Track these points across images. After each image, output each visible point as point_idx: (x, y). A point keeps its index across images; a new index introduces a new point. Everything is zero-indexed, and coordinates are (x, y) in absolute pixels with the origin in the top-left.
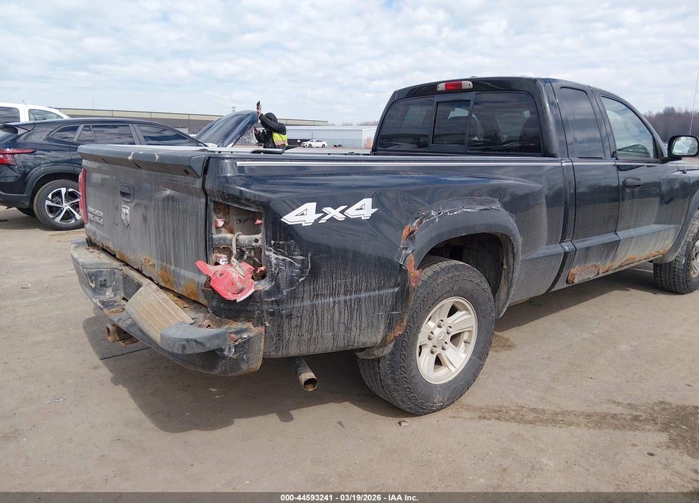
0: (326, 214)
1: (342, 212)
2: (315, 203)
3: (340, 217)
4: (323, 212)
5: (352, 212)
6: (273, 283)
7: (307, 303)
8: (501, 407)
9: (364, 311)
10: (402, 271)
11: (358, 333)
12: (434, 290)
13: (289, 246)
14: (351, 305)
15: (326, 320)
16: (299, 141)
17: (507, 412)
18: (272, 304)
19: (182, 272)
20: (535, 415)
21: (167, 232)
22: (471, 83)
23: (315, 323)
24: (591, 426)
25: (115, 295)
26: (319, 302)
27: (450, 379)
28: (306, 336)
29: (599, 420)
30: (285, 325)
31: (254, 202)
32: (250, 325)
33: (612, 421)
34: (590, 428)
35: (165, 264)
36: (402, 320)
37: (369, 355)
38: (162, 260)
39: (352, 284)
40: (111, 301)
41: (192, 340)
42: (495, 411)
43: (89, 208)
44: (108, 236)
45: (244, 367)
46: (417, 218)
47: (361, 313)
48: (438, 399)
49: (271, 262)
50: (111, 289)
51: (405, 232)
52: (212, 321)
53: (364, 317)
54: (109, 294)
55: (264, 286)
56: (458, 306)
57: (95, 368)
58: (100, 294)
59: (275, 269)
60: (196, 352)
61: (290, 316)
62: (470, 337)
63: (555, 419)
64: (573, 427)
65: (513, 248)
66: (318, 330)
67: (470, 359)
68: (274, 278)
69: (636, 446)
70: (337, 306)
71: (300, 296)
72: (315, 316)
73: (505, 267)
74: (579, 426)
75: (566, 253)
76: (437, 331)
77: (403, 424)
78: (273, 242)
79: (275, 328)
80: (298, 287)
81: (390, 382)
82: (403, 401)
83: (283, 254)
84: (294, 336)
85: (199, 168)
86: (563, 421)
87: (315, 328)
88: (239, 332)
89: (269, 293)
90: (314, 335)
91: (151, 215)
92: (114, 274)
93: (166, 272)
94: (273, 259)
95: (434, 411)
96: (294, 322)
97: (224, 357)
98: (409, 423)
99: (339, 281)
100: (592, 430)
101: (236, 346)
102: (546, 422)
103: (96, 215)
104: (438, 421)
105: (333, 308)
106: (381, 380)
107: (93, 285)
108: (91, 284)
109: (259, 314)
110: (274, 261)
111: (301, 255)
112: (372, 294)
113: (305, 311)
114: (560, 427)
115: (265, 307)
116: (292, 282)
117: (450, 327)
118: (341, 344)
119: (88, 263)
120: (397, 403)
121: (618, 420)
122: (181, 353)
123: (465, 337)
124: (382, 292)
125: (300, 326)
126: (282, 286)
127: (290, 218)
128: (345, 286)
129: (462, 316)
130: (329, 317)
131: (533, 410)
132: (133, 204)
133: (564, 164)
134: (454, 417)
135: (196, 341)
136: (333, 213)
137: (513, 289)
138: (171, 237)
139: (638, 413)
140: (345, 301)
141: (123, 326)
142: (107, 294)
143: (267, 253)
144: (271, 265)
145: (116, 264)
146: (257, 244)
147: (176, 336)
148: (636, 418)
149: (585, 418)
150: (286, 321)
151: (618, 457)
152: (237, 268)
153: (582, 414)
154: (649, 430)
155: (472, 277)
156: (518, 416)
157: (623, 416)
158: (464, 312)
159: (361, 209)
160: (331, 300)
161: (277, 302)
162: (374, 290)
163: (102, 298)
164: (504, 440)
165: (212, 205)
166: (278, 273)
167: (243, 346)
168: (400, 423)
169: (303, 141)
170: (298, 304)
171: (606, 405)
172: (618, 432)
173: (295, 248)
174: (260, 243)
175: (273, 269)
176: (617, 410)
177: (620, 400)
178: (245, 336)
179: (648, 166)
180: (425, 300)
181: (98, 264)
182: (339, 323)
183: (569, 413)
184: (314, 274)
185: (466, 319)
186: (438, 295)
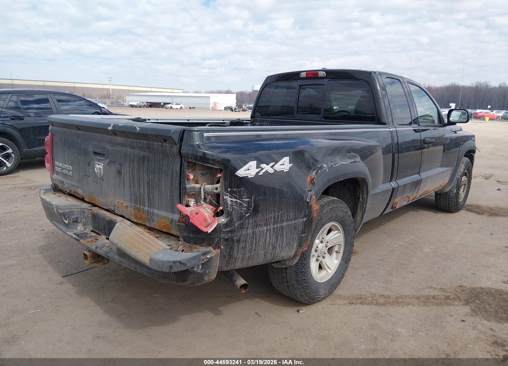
0: (262, 169)
1: (272, 167)
2: (256, 161)
3: (271, 171)
4: (261, 167)
5: (278, 167)
6: (229, 218)
7: (250, 231)
8: (361, 295)
9: (285, 235)
10: (309, 206)
11: (280, 250)
12: (322, 218)
13: (240, 192)
14: (277, 232)
15: (261, 243)
16: (162, 104)
17: (366, 299)
18: (227, 233)
19: (156, 211)
20: (384, 299)
21: (142, 184)
22: (325, 73)
23: (254, 245)
24: (422, 304)
25: (85, 229)
26: (258, 230)
27: (329, 278)
28: (248, 254)
29: (427, 301)
30: (235, 247)
31: (218, 162)
32: (210, 248)
33: (433, 300)
34: (421, 306)
35: (138, 206)
36: (307, 239)
37: (282, 265)
38: (135, 203)
39: (278, 217)
40: (84, 234)
41: (177, 261)
42: (358, 299)
43: (57, 163)
44: (76, 185)
45: (206, 278)
46: (315, 170)
47: (283, 236)
48: (322, 292)
49: (227, 204)
50: (81, 224)
51: (309, 179)
52: (184, 246)
53: (285, 239)
54: (80, 228)
55: (223, 220)
56: (333, 228)
57: (61, 283)
58: (73, 228)
59: (230, 208)
60: (180, 270)
61: (239, 241)
62: (339, 248)
63: (398, 301)
64: (410, 306)
65: (367, 187)
66: (255, 250)
67: (340, 263)
68: (229, 214)
69: (453, 316)
70: (268, 232)
71: (246, 226)
72: (254, 240)
73: (361, 200)
74: (414, 305)
75: (393, 189)
76: (320, 246)
77: (301, 311)
78: (229, 189)
79: (228, 250)
80: (245, 221)
81: (294, 283)
82: (302, 296)
83: (236, 198)
84: (240, 255)
85: (176, 138)
86: (403, 302)
87: (254, 248)
88: (205, 254)
89: (226, 225)
90: (253, 253)
91: (126, 170)
92: (84, 213)
93: (139, 211)
94: (229, 201)
95: (319, 301)
96: (241, 245)
97: (194, 272)
98: (304, 310)
99: (271, 215)
100: (422, 307)
101: (202, 264)
102: (392, 304)
103: (64, 169)
104: (323, 308)
105: (266, 234)
106: (287, 282)
107: (67, 222)
108: (65, 221)
109: (218, 240)
110: (229, 203)
111: (247, 198)
112: (290, 223)
113: (248, 237)
114: (403, 307)
115: (222, 235)
116: (241, 217)
117: (327, 242)
118: (269, 259)
119: (61, 205)
120: (297, 297)
121: (437, 299)
122: (168, 271)
123: (336, 249)
124: (296, 221)
125: (244, 248)
126: (235, 220)
127: (241, 173)
128: (274, 218)
129: (335, 234)
130: (263, 241)
131: (382, 296)
132: (107, 161)
133: (391, 129)
134: (333, 304)
135: (180, 262)
136: (267, 168)
137: (365, 214)
138: (146, 186)
139: (448, 294)
140: (274, 228)
141: (100, 252)
142: (78, 228)
143: (225, 197)
144: (227, 206)
145: (85, 205)
146: (217, 191)
147: (164, 260)
148: (447, 298)
149: (416, 300)
150: (236, 244)
151: (444, 324)
152: (207, 209)
153: (413, 297)
154: (457, 305)
155: (343, 208)
156: (374, 301)
157: (439, 297)
158: (336, 232)
159: (283, 164)
160: (265, 228)
161: (230, 231)
162: (291, 220)
163: (75, 231)
164: (369, 318)
165: (186, 164)
166: (232, 211)
167: (206, 264)
168: (298, 311)
169: (165, 104)
170: (244, 232)
171: (427, 290)
172: (439, 308)
173: (244, 193)
174: (219, 190)
175: (229, 209)
176: (434, 293)
177: (435, 286)
178: (209, 256)
179: (434, 129)
180: (317, 225)
181: (71, 205)
182: (269, 244)
183: (406, 296)
184: (256, 211)
185: (337, 237)
186: (324, 221)
